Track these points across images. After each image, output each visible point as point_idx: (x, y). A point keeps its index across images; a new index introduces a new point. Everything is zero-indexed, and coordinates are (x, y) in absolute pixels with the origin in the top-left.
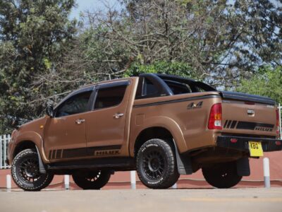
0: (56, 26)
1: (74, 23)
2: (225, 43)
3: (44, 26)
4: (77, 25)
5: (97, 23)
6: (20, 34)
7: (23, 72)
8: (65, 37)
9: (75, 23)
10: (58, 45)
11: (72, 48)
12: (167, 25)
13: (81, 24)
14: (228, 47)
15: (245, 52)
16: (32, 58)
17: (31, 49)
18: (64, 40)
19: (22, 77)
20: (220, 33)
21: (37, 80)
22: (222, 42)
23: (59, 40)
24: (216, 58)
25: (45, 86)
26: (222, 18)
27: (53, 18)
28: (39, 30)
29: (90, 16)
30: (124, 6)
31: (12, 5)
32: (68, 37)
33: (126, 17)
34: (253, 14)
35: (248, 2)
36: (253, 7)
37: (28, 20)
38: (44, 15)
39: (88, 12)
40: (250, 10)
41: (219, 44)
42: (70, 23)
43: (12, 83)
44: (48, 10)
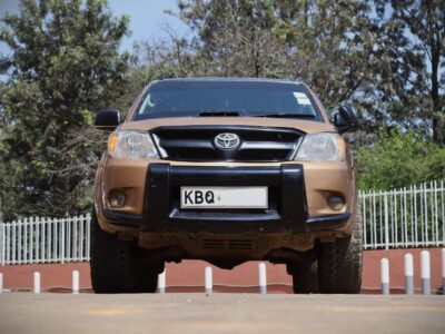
0: (100, 62)
1: (125, 57)
2: (340, 92)
3: (83, 61)
4: (129, 61)
5: (158, 60)
6: (50, 72)
7: (53, 126)
8: (111, 77)
9: (127, 58)
10: (100, 90)
11: (122, 93)
12: (257, 67)
13: (135, 60)
15: (368, 107)
16: (64, 107)
17: (63, 94)
18: (110, 81)
19: (51, 133)
20: (333, 77)
21: (72, 138)
22: (336, 90)
23: (103, 81)
25: (82, 147)
26: (337, 56)
27: (96, 51)
28: (75, 66)
29: (149, 49)
30: (196, 34)
31: (37, 30)
32: (116, 77)
33: (199, 48)
34: (379, 54)
35: (373, 36)
36: (379, 43)
37: (62, 54)
38: (84, 45)
39: (147, 44)
40: (376, 48)
41: (332, 92)
42: (119, 57)
43: (34, 141)
44: (91, 39)
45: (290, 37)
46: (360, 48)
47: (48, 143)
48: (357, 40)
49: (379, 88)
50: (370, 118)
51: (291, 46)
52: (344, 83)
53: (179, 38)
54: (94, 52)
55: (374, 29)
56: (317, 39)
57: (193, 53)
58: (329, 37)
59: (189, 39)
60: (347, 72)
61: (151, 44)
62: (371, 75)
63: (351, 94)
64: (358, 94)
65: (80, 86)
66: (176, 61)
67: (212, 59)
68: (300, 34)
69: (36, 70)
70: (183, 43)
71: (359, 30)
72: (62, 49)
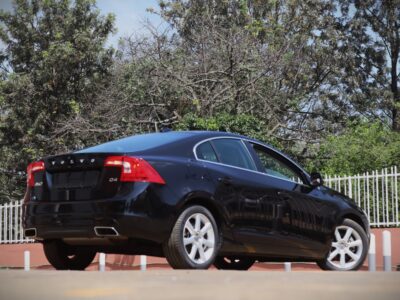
0: (87, 56)
2: (308, 85)
3: (72, 56)
4: (114, 56)
5: (140, 55)
6: (41, 65)
7: (42, 116)
8: (97, 71)
9: (111, 53)
10: (87, 82)
11: (107, 86)
12: (232, 61)
13: (120, 55)
14: (312, 89)
15: (333, 98)
16: (53, 98)
17: (52, 86)
18: (96, 74)
19: (41, 122)
20: (301, 71)
21: (60, 126)
22: (304, 83)
23: (89, 74)
24: (295, 105)
25: (70, 134)
26: (305, 51)
28: (64, 60)
29: (131, 45)
30: (175, 31)
31: (29, 26)
32: (102, 71)
33: (178, 44)
34: (344, 50)
35: (338, 34)
36: (344, 40)
37: (52, 48)
38: (73, 41)
39: (129, 40)
40: (340, 44)
41: (300, 85)
42: (105, 52)
43: (26, 130)
44: (79, 35)
45: (262, 34)
46: (326, 44)
47: (38, 131)
48: (323, 37)
49: (343, 81)
50: (335, 109)
51: (262, 43)
52: (311, 77)
53: (160, 35)
54: (82, 47)
55: (339, 27)
56: (287, 37)
57: (173, 49)
58: (297, 35)
59: (169, 36)
60: (314, 67)
61: (133, 39)
62: (336, 69)
63: (317, 86)
64: (325, 87)
65: (68, 79)
66: (157, 56)
67: (189, 54)
68: (271, 31)
69: (28, 63)
70: (163, 39)
71: (325, 27)
72: (52, 45)
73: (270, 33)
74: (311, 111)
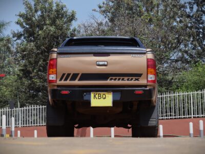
0: (62, 33)
1: (74, 30)
2: (174, 45)
3: (55, 32)
4: (76, 32)
5: (89, 32)
6: (39, 37)
7: (41, 62)
13: (79, 32)
14: (175, 48)
15: (186, 52)
17: (46, 48)
19: (41, 66)
20: (170, 38)
22: (172, 44)
24: (167, 56)
26: (173, 28)
27: (61, 28)
28: (52, 35)
29: (85, 27)
30: (107, 19)
31: (34, 19)
33: (108, 26)
34: (191, 28)
35: (188, 20)
36: (191, 23)
38: (55, 25)
39: (84, 25)
40: (189, 25)
41: (170, 45)
42: (71, 30)
43: (33, 70)
45: (150, 20)
46: (181, 25)
47: (40, 70)
48: (181, 21)
49: (191, 44)
50: (187, 57)
51: (151, 24)
52: (176, 41)
53: (99, 22)
55: (188, 16)
56: (163, 21)
57: (106, 29)
58: (168, 20)
59: (104, 22)
60: (177, 36)
61: (86, 25)
62: (187, 38)
63: (178, 46)
64: (182, 46)
65: (54, 44)
66: (98, 32)
67: (114, 31)
68: (155, 18)
69: (34, 37)
70: (101, 24)
71: (182, 17)
72: (45, 27)
73: (154, 19)
74: (176, 58)
